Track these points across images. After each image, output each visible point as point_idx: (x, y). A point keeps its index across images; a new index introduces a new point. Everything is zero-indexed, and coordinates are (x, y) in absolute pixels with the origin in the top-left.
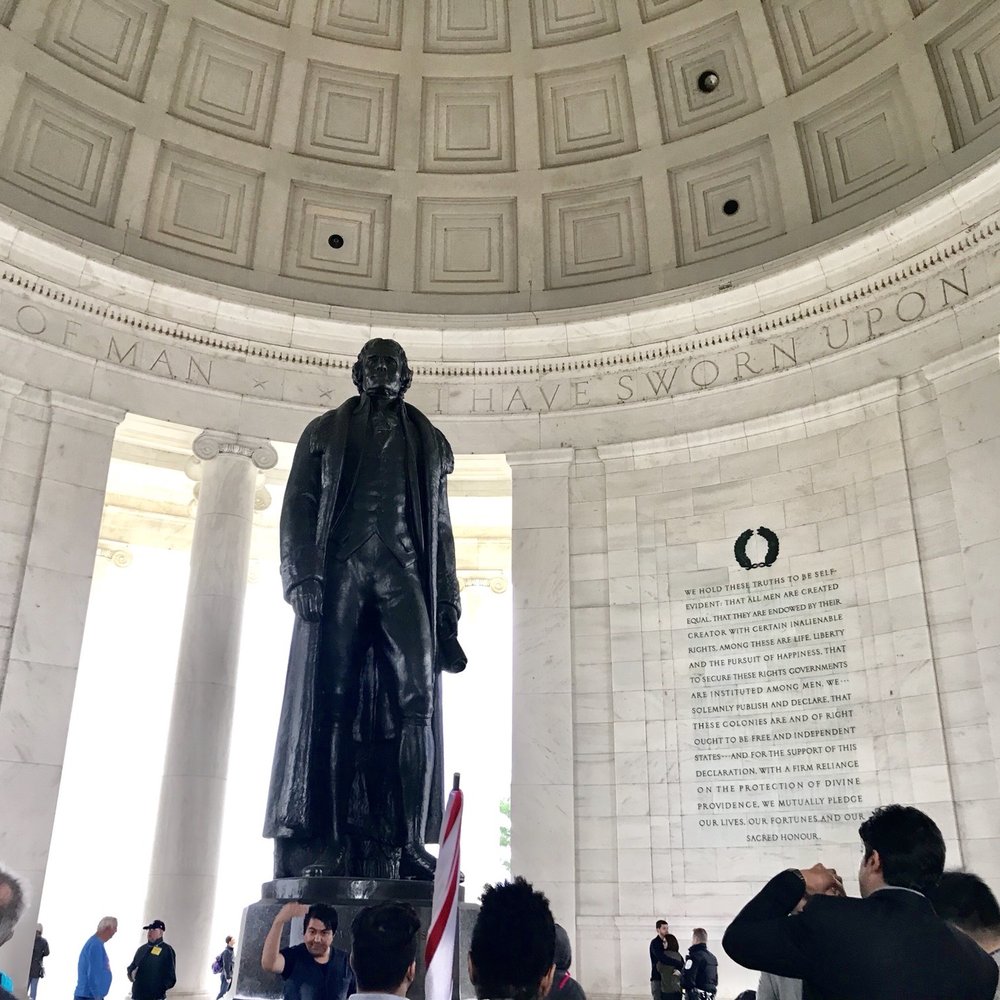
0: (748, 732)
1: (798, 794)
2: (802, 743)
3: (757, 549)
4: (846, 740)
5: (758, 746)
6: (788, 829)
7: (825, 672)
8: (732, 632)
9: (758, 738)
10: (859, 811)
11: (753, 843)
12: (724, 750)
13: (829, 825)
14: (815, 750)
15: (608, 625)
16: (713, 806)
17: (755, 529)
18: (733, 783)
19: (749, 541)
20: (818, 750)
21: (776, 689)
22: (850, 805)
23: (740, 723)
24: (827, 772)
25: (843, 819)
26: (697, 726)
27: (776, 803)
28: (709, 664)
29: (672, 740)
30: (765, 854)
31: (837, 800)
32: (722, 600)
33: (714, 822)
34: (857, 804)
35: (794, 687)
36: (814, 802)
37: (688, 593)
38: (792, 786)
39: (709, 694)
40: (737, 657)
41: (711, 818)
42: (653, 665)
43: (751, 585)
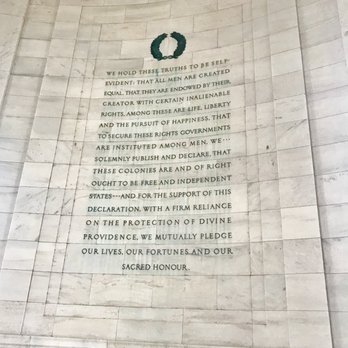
0: (139, 177)
1: (173, 230)
2: (183, 188)
3: (168, 47)
4: (223, 186)
5: (146, 189)
6: (161, 260)
7: (211, 133)
8: (139, 103)
9: (146, 182)
10: (227, 246)
11: (127, 271)
12: (116, 191)
13: (200, 258)
14: (194, 193)
15: (38, 90)
16: (97, 236)
17: (169, 34)
18: (117, 218)
19: (163, 41)
20: (197, 194)
21: (167, 146)
22: (220, 240)
23: (133, 170)
24: (202, 212)
25: (212, 253)
26: (97, 171)
27: (154, 237)
28: (116, 125)
29: (73, 181)
30: (136, 281)
31: (208, 236)
32: (135, 80)
33: (96, 251)
34: (227, 240)
35: (183, 145)
36: (187, 237)
37: (109, 73)
38: (170, 222)
39: (111, 147)
40: (139, 121)
41: (93, 247)
42: (69, 122)
43: (160, 70)
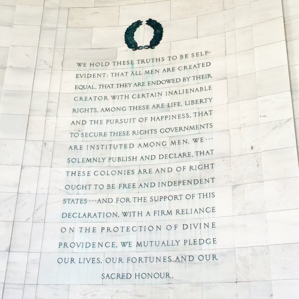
0: (117, 180)
1: (156, 236)
2: (165, 191)
3: (144, 35)
4: (206, 189)
5: (124, 193)
6: (142, 268)
7: (192, 132)
8: (114, 97)
9: (124, 186)
10: (212, 252)
11: (107, 281)
12: (92, 195)
13: (183, 265)
14: (176, 197)
16: (73, 245)
17: (144, 21)
18: (95, 225)
19: (138, 29)
20: (179, 197)
21: (146, 145)
22: (205, 246)
23: (110, 173)
24: (185, 216)
25: (196, 259)
26: (70, 174)
27: (134, 244)
28: (88, 123)
29: (44, 184)
30: (117, 292)
31: (192, 242)
32: (108, 72)
33: (72, 260)
34: (212, 246)
35: (163, 144)
36: (170, 243)
37: (79, 65)
38: (151, 228)
39: (85, 148)
40: (115, 118)
41: (70, 256)
42: (38, 120)
43: (135, 62)
